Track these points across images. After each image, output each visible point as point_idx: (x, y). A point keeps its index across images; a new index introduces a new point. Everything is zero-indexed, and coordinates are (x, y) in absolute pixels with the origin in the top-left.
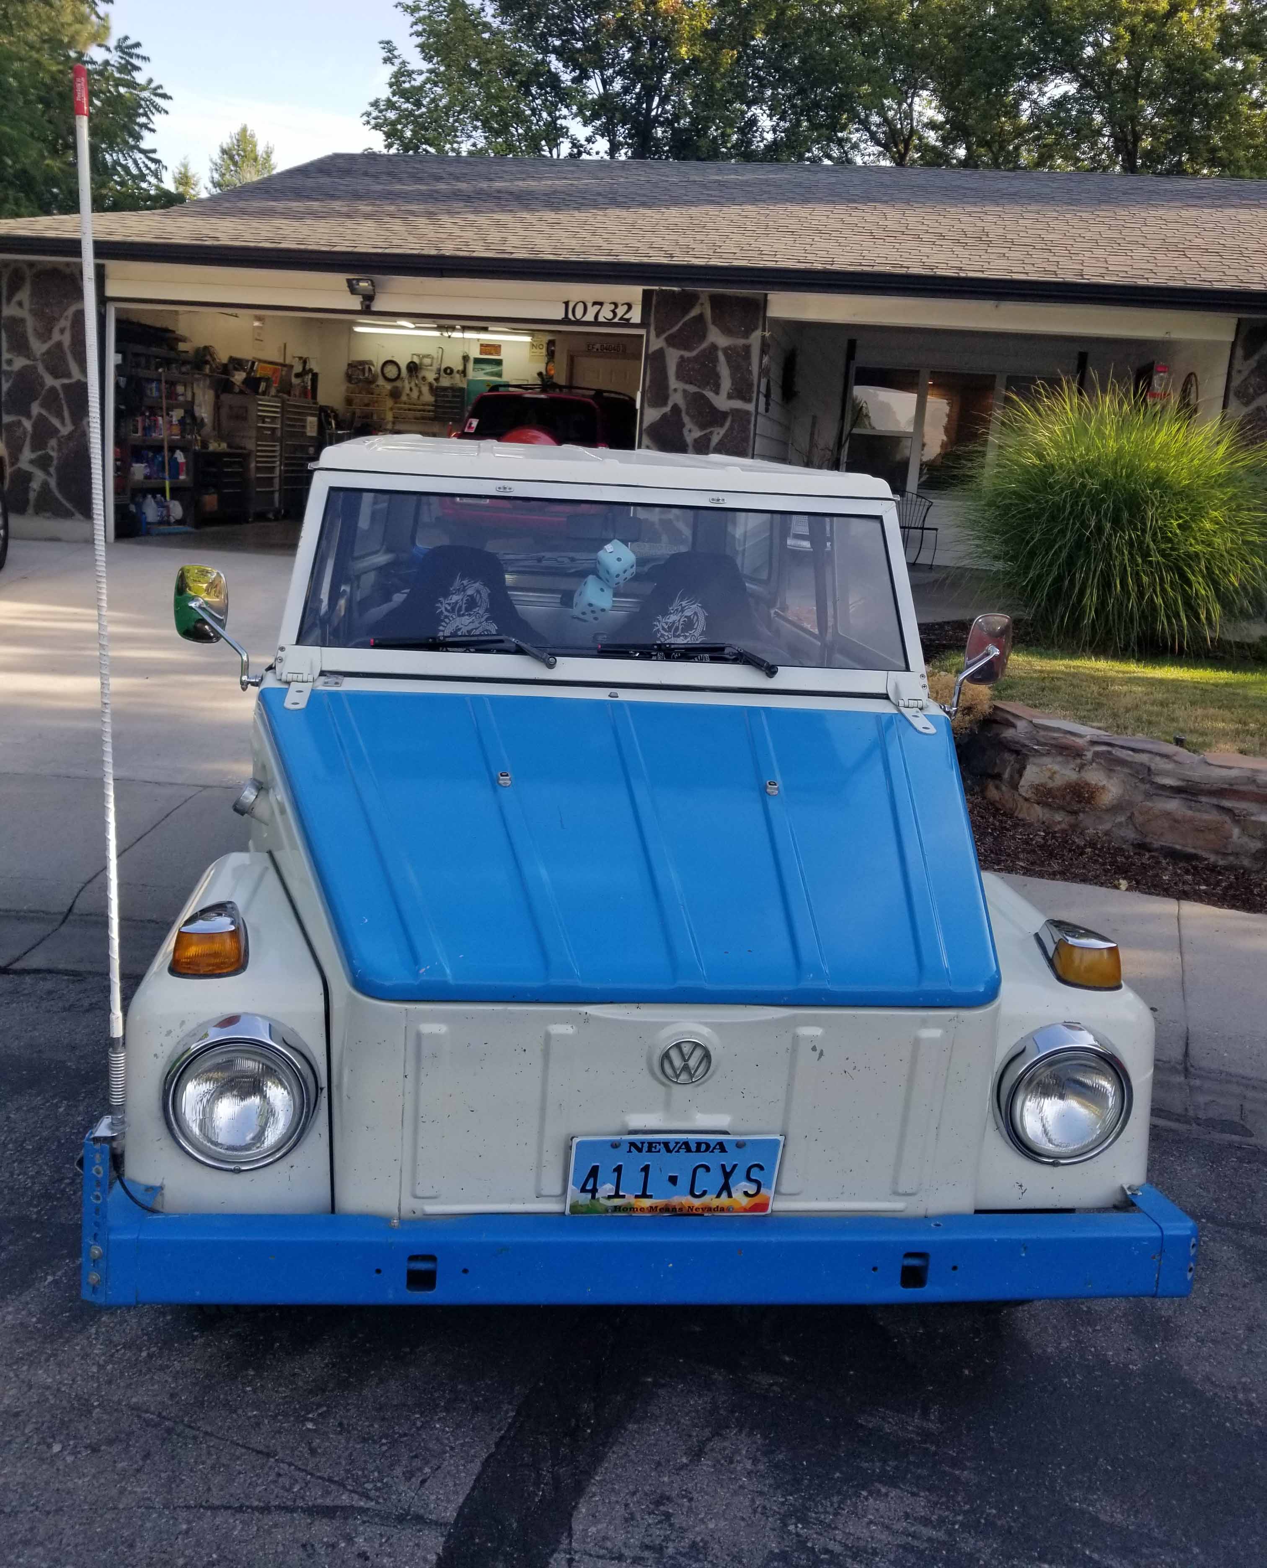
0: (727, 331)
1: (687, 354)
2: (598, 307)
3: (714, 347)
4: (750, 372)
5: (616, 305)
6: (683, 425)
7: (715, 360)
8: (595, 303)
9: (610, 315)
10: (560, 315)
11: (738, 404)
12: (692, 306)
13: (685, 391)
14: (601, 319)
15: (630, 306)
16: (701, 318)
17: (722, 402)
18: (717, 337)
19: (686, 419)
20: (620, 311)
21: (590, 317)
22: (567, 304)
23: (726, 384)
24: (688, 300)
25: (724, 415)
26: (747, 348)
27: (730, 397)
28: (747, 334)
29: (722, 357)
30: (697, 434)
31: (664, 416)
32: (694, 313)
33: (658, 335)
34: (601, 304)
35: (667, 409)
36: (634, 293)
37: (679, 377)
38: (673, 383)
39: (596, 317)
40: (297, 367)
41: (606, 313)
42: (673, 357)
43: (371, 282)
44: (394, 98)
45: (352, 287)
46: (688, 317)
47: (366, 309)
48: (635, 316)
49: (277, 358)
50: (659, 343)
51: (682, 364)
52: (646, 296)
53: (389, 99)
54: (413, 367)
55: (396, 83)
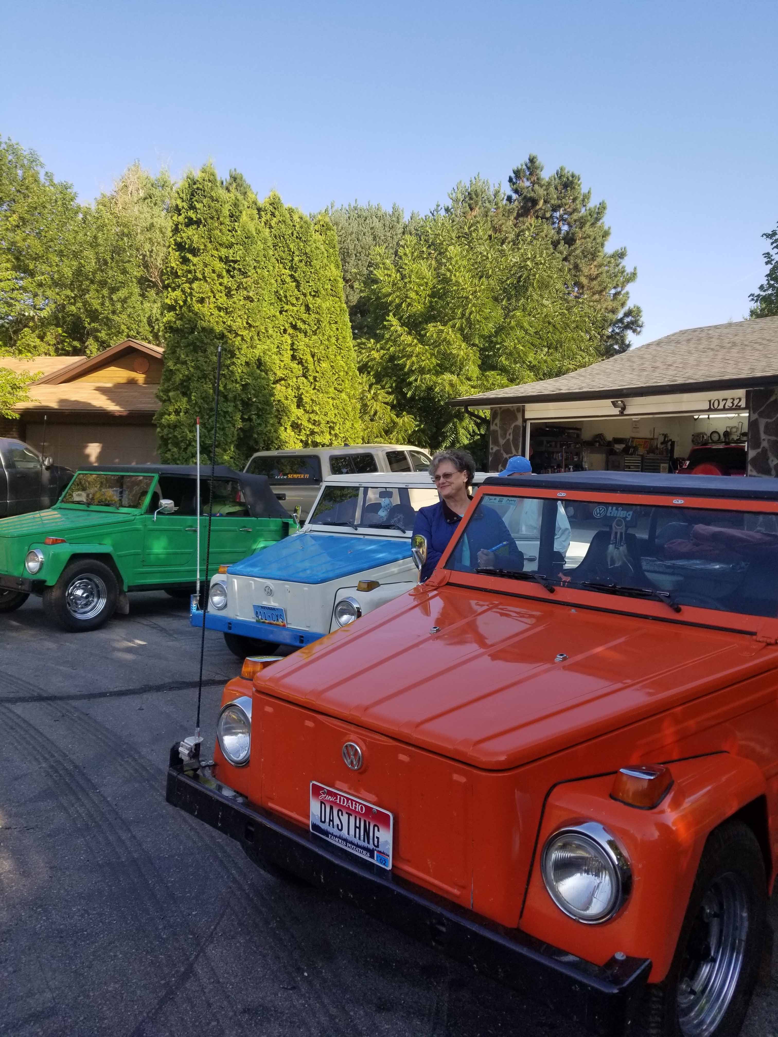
1: (769, 420)
2: (724, 402)
5: (733, 399)
6: (769, 458)
8: (723, 400)
9: (731, 405)
10: (707, 407)
12: (771, 396)
13: (769, 440)
14: (727, 407)
15: (740, 399)
16: (776, 401)
19: (770, 454)
20: (736, 402)
21: (721, 407)
22: (710, 401)
24: (768, 393)
30: (776, 462)
31: (758, 453)
32: (773, 399)
33: (754, 413)
34: (726, 400)
35: (760, 450)
36: (741, 393)
37: (765, 433)
38: (763, 436)
39: (724, 406)
40: (661, 439)
41: (729, 404)
42: (762, 423)
43: (622, 401)
44: (772, 282)
45: (614, 404)
46: (769, 402)
47: (622, 413)
48: (743, 404)
49: (649, 436)
50: (755, 416)
51: (767, 426)
52: (748, 393)
53: (768, 283)
54: (727, 434)
55: (773, 274)
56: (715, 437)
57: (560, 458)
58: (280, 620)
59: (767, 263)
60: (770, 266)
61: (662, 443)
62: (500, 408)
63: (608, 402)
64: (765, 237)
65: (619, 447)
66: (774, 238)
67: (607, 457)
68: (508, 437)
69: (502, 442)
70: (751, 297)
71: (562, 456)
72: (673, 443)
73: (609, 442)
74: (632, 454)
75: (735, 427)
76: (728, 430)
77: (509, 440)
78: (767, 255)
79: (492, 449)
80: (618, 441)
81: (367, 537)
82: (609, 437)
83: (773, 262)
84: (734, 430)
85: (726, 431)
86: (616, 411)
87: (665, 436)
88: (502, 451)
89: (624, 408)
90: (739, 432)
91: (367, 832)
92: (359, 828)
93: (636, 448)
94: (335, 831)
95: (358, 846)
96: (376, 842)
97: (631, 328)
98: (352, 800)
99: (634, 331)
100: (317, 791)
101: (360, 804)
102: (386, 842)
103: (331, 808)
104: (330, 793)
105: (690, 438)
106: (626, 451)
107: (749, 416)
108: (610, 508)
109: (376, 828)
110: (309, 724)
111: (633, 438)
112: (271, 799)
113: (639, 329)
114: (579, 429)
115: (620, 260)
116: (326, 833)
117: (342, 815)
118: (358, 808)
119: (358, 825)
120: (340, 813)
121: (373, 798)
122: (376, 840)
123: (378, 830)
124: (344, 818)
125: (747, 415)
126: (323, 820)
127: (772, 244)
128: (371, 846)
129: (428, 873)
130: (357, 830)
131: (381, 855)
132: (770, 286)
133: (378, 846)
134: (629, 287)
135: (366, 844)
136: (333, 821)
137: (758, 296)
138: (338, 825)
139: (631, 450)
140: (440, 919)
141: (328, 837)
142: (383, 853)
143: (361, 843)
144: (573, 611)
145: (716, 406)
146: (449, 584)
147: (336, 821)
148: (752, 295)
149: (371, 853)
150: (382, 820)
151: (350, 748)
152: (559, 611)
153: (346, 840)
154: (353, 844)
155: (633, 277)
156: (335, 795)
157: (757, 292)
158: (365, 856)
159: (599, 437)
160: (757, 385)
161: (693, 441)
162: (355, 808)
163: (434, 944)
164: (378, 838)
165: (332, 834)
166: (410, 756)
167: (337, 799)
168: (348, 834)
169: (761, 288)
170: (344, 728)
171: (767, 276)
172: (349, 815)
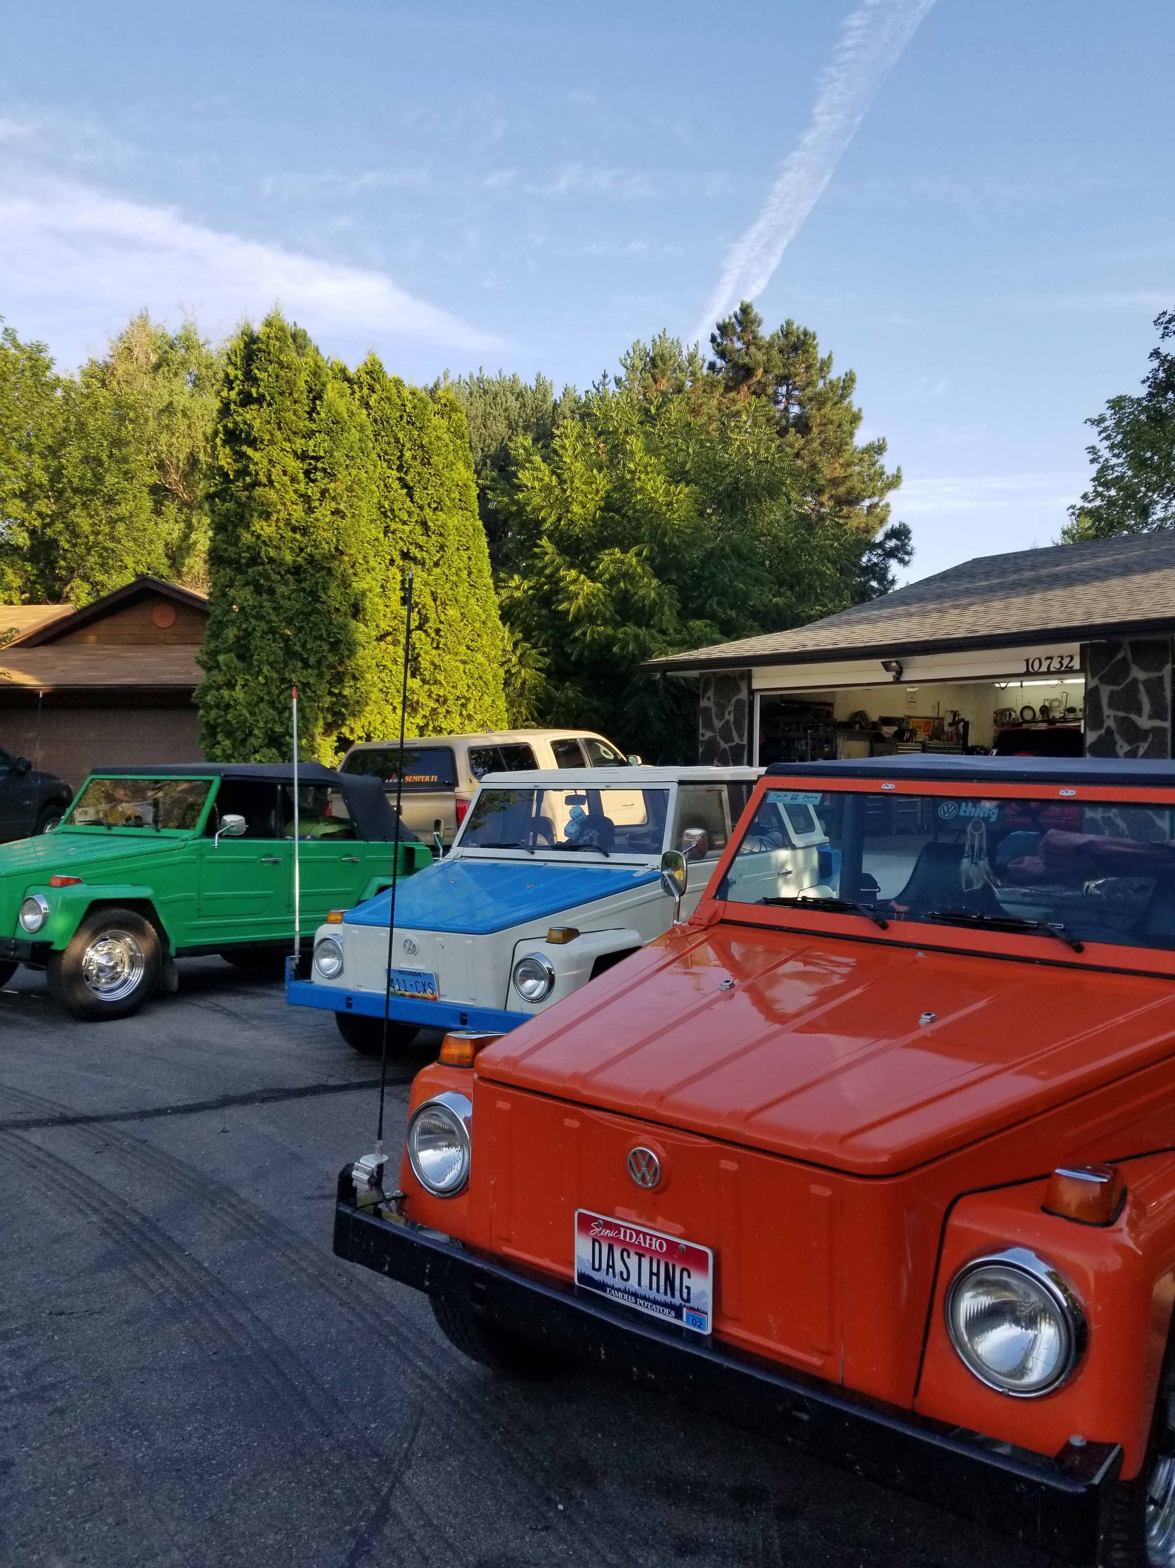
0: (1144, 668)
1: (1116, 688)
2: (1049, 661)
3: (1135, 681)
4: (1164, 698)
5: (1062, 658)
6: (1116, 743)
7: (1137, 691)
8: (1047, 658)
9: (1058, 666)
10: (1023, 670)
11: (1157, 723)
12: (1117, 651)
13: (1115, 716)
14: (1052, 669)
15: (1072, 658)
16: (1124, 659)
17: (1144, 722)
18: (1138, 674)
19: (1117, 737)
20: (1066, 662)
21: (1044, 669)
22: (1027, 661)
23: (1147, 707)
24: (1115, 648)
25: (1147, 732)
26: (1161, 679)
27: (1150, 717)
28: (1159, 668)
29: (1141, 687)
30: (1127, 748)
31: (1100, 737)
32: (1119, 656)
33: (1093, 677)
34: (1051, 658)
35: (1102, 732)
36: (1074, 647)
37: (1110, 706)
38: (1106, 711)
39: (1049, 668)
40: (949, 719)
41: (1055, 665)
42: (1105, 691)
43: (897, 662)
44: (1100, 489)
45: (887, 667)
46: (1115, 660)
47: (897, 681)
48: (1076, 664)
49: (931, 713)
50: (1094, 683)
51: (1112, 695)
52: (1082, 647)
53: (1095, 491)
54: (1045, 710)
55: (1101, 477)
56: (1028, 715)
57: (804, 748)
58: (429, 991)
59: (1092, 461)
60: (1097, 466)
61: (950, 725)
62: (714, 674)
63: (877, 663)
64: (1089, 423)
65: (888, 731)
66: (1103, 425)
67: (871, 746)
68: (727, 717)
69: (718, 724)
70: (1071, 511)
71: (807, 744)
72: (966, 724)
73: (874, 723)
74: (907, 741)
75: (1056, 700)
76: (1047, 704)
77: (728, 721)
78: (1092, 450)
79: (703, 735)
80: (887, 721)
81: (549, 864)
82: (874, 717)
83: (1101, 460)
84: (1056, 704)
85: (1044, 706)
86: (889, 677)
87: (955, 714)
88: (718, 739)
89: (900, 672)
90: (1063, 707)
91: (670, 1281)
92: (657, 1275)
93: (913, 733)
94: (618, 1282)
95: (655, 1302)
96: (685, 1296)
97: (896, 557)
98: (645, 1234)
99: (902, 561)
100: (586, 1223)
101: (658, 1238)
102: (703, 1294)
103: (611, 1248)
104: (607, 1225)
105: (991, 716)
106: (899, 736)
107: (1086, 684)
108: (964, 804)
109: (685, 1274)
110: (572, 1123)
111: (910, 717)
112: (508, 1241)
113: (907, 558)
114: (831, 705)
115: (877, 457)
116: (603, 1286)
117: (629, 1256)
118: (655, 1245)
119: (655, 1270)
120: (625, 1254)
121: (681, 1229)
122: (685, 1291)
123: (689, 1276)
124: (632, 1261)
125: (1083, 681)
126: (597, 1266)
127: (1100, 433)
128: (677, 1301)
129: (770, 1337)
130: (654, 1278)
131: (692, 1313)
132: (1098, 494)
133: (688, 1300)
134: (891, 497)
135: (668, 1299)
136: (613, 1267)
137: (1082, 508)
138: (622, 1273)
139: (907, 735)
140: (799, 1403)
141: (605, 1291)
142: (698, 1310)
143: (661, 1297)
144: (920, 954)
145: (1036, 668)
146: (723, 921)
147: (619, 1266)
148: (1073, 507)
149: (678, 1311)
150: (696, 1260)
151: (640, 1156)
152: (897, 956)
153: (635, 1295)
154: (648, 1300)
155: (895, 482)
156: (617, 1227)
157: (1080, 503)
158: (668, 1317)
159: (860, 716)
160: (1100, 636)
161: (995, 721)
162: (651, 1245)
163: (790, 1439)
164: (688, 1288)
165: (612, 1287)
166: (739, 1163)
167: (619, 1233)
168: (639, 1284)
169: (1085, 497)
170: (628, 1127)
171: (1093, 480)
172: (640, 1256)
